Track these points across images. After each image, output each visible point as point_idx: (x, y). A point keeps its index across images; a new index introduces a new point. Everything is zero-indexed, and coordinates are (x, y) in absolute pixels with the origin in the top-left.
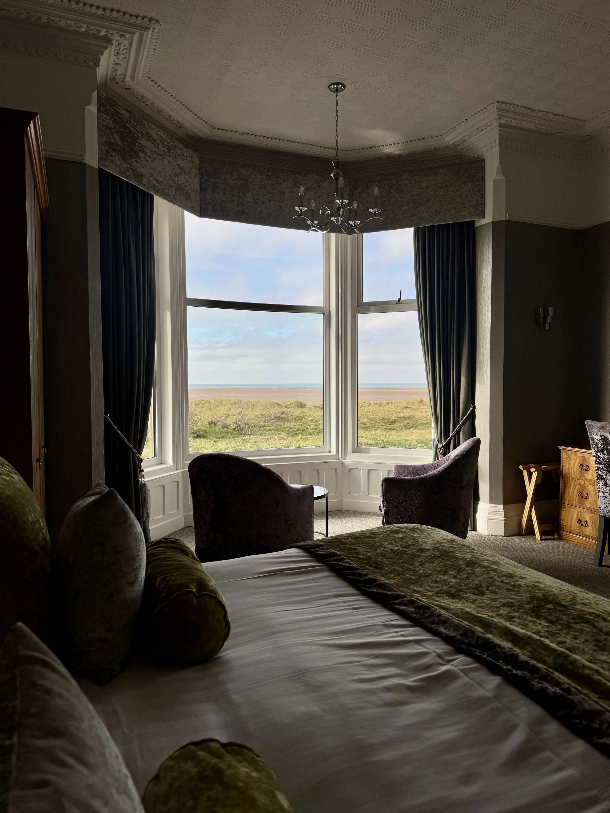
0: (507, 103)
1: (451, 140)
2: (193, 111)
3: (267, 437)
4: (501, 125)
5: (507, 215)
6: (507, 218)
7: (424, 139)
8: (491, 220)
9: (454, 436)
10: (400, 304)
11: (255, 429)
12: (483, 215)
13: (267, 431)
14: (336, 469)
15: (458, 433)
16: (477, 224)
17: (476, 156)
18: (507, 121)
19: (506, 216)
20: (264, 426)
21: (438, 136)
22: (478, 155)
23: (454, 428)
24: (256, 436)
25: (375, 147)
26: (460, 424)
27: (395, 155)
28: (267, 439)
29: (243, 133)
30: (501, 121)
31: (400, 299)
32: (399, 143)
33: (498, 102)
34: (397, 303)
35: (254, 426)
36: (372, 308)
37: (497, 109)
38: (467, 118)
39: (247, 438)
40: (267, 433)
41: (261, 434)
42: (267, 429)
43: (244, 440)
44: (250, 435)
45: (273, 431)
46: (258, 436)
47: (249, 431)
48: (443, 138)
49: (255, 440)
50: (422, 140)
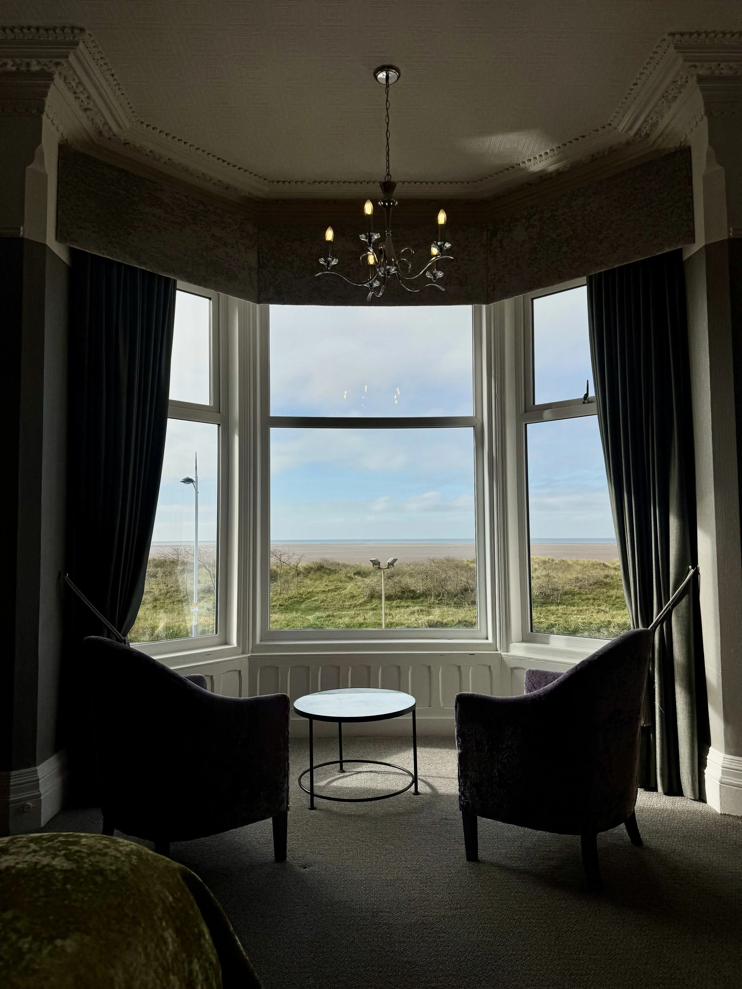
0: (691, 34)
1: (630, 128)
2: (227, 160)
3: (581, 608)
4: (701, 79)
5: (731, 229)
6: (731, 234)
7: (584, 137)
8: (704, 244)
9: (660, 622)
10: (589, 402)
11: (567, 596)
12: (691, 238)
13: (583, 600)
14: (490, 667)
15: (667, 618)
16: (686, 256)
17: (678, 145)
18: (710, 68)
19: (729, 231)
20: (579, 594)
21: (604, 127)
22: (681, 143)
23: (660, 608)
24: (565, 606)
25: (513, 167)
26: (671, 599)
27: (551, 173)
28: (581, 611)
29: (314, 182)
30: (700, 72)
31: (587, 395)
32: (547, 153)
33: (672, 34)
34: (584, 403)
35: (566, 593)
36: (547, 413)
37: (676, 48)
38: (635, 81)
39: (553, 608)
40: (583, 603)
41: (573, 605)
42: (584, 597)
43: (549, 611)
44: (558, 604)
45: (591, 601)
46: (569, 607)
47: (557, 600)
48: (615, 128)
49: (564, 612)
50: (580, 139)
